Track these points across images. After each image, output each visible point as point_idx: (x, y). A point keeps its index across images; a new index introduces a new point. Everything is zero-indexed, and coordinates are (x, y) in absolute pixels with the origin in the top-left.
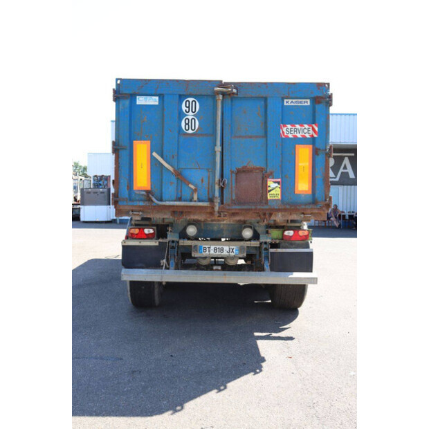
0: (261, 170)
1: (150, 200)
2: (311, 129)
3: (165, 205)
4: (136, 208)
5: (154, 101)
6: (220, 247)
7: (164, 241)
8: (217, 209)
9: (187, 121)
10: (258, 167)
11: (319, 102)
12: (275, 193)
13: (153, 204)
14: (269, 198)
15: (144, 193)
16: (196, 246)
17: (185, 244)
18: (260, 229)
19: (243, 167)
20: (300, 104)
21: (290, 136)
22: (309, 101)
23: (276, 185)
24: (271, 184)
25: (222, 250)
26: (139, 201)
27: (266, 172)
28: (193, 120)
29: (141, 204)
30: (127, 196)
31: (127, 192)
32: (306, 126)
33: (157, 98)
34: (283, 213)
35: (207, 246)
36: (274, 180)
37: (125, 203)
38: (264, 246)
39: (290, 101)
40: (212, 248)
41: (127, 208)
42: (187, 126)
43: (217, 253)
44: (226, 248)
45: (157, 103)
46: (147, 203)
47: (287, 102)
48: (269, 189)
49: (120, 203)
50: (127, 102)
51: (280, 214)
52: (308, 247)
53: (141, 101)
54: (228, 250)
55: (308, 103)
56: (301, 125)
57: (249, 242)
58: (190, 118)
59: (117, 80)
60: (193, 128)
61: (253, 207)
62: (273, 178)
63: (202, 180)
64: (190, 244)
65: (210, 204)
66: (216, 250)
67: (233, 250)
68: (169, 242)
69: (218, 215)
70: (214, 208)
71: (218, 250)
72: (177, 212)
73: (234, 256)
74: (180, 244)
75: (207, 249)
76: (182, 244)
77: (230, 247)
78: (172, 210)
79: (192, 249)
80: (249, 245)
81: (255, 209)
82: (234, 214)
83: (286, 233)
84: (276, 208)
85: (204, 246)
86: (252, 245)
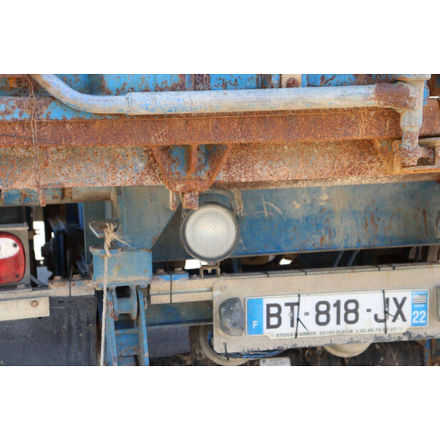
6: (343, 298)
7: (81, 289)
8: (413, 121)
13: (55, 113)
16: (230, 304)
17: (177, 299)
25: (351, 311)
40: (308, 304)
43: (332, 325)
44: (371, 301)
54: (377, 308)
64: (205, 297)
65: (379, 95)
66: (327, 313)
67: (400, 307)
68: (99, 294)
69: (421, 153)
70: (396, 117)
71: (333, 311)
72: (187, 149)
73: (407, 333)
74: (155, 300)
75: (286, 312)
76: (165, 299)
77: (390, 295)
78: (157, 139)
79: (216, 317)
85: (267, 301)
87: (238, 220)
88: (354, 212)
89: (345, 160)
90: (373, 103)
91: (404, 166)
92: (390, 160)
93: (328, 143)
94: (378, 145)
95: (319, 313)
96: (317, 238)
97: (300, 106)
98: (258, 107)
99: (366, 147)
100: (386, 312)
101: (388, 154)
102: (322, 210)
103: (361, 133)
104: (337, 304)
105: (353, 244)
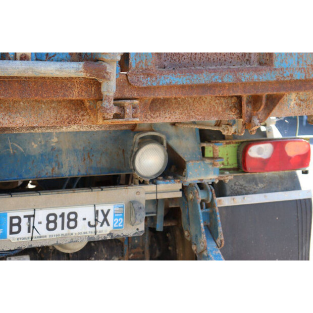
8: (110, 88)
18: (186, 146)
25: (72, 219)
35: (21, 214)
38: (201, 196)
40: (41, 215)
43: (59, 230)
44: (86, 213)
51: (293, 95)
52: (296, 186)
54: (91, 219)
57: (151, 188)
61: (229, 79)
65: (86, 69)
66: (55, 222)
67: (105, 216)
69: (115, 110)
70: (98, 85)
71: (59, 221)
73: (110, 234)
75: (24, 222)
77: (99, 208)
80: (153, 197)
81: (233, 85)
82: (156, 105)
83: (254, 152)
84: (299, 76)
85: (10, 214)
86: (160, 196)
88: (75, 151)
89: (65, 113)
90: (82, 75)
91: (104, 119)
92: (95, 114)
93: (52, 101)
94: (87, 104)
95: (49, 222)
96: (49, 169)
97: (30, 74)
100: (96, 220)
101: (94, 110)
102: (53, 149)
103: (75, 95)
104: (62, 215)
105: (75, 173)
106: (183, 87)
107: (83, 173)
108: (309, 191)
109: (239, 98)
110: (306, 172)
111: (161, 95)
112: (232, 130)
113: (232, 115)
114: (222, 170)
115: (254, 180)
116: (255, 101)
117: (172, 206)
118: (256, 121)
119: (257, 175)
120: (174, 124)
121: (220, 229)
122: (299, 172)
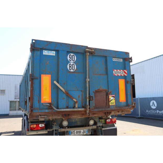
0: (106, 91)
1: (52, 108)
2: (123, 72)
3: (60, 111)
4: (43, 114)
5: (53, 53)
6: (79, 131)
7: (51, 130)
9: (70, 65)
10: (104, 89)
11: (127, 61)
12: (113, 102)
13: (54, 111)
14: (110, 104)
15: (48, 104)
16: (67, 132)
17: (61, 131)
18: (97, 120)
19: (98, 90)
20: (119, 61)
21: (116, 75)
22: (122, 59)
23: (113, 98)
24: (111, 98)
26: (46, 109)
27: (108, 92)
28: (73, 65)
29: (47, 111)
30: (38, 107)
31: (38, 104)
32: (122, 71)
33: (54, 52)
34: (114, 112)
35: (73, 131)
36: (112, 96)
37: (37, 111)
38: (100, 128)
39: (115, 59)
40: (75, 131)
41: (38, 114)
42: (70, 68)
43: (78, 134)
45: (54, 55)
46: (50, 111)
47: (114, 59)
48: (110, 100)
49: (34, 111)
50: (38, 53)
51: (113, 112)
52: (114, 126)
53: (45, 53)
54: (83, 132)
55: (121, 60)
56: (120, 70)
58: (72, 64)
59: (33, 40)
60: (73, 69)
61: (104, 110)
62: (111, 95)
63: (79, 97)
64: (64, 131)
65: (85, 109)
67: (85, 131)
68: (53, 131)
69: (88, 115)
70: (86, 111)
71: (78, 132)
72: (66, 115)
73: (86, 134)
74: (59, 131)
75: (73, 132)
76: (60, 131)
77: (84, 130)
78: (63, 113)
79: (65, 133)
80: (92, 128)
81: (104, 111)
82: (94, 114)
83: (107, 121)
84: (114, 109)
85: (71, 131)
86: (93, 128)
87: (68, 122)
88: (80, 121)
89: (81, 115)
90: (84, 110)
92: (85, 115)
95: (77, 132)
96: (76, 124)
97: (77, 110)
98: (74, 110)
99: (83, 114)
102: (76, 121)
106: (97, 111)
107: (81, 125)
108: (116, 127)
109: (105, 112)
110: (116, 124)
111: (95, 112)
112: (104, 117)
113: (105, 115)
114: (103, 124)
115: (108, 125)
116: (108, 113)
117: (95, 130)
118: (108, 116)
119: (108, 124)
120: (95, 117)
121: (103, 133)
122: (115, 124)
